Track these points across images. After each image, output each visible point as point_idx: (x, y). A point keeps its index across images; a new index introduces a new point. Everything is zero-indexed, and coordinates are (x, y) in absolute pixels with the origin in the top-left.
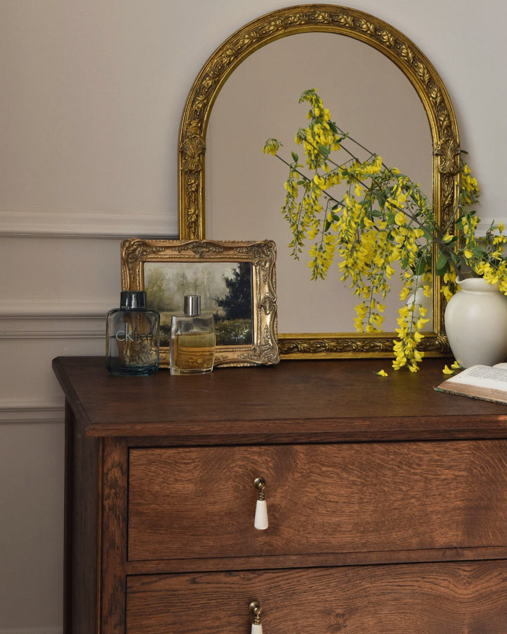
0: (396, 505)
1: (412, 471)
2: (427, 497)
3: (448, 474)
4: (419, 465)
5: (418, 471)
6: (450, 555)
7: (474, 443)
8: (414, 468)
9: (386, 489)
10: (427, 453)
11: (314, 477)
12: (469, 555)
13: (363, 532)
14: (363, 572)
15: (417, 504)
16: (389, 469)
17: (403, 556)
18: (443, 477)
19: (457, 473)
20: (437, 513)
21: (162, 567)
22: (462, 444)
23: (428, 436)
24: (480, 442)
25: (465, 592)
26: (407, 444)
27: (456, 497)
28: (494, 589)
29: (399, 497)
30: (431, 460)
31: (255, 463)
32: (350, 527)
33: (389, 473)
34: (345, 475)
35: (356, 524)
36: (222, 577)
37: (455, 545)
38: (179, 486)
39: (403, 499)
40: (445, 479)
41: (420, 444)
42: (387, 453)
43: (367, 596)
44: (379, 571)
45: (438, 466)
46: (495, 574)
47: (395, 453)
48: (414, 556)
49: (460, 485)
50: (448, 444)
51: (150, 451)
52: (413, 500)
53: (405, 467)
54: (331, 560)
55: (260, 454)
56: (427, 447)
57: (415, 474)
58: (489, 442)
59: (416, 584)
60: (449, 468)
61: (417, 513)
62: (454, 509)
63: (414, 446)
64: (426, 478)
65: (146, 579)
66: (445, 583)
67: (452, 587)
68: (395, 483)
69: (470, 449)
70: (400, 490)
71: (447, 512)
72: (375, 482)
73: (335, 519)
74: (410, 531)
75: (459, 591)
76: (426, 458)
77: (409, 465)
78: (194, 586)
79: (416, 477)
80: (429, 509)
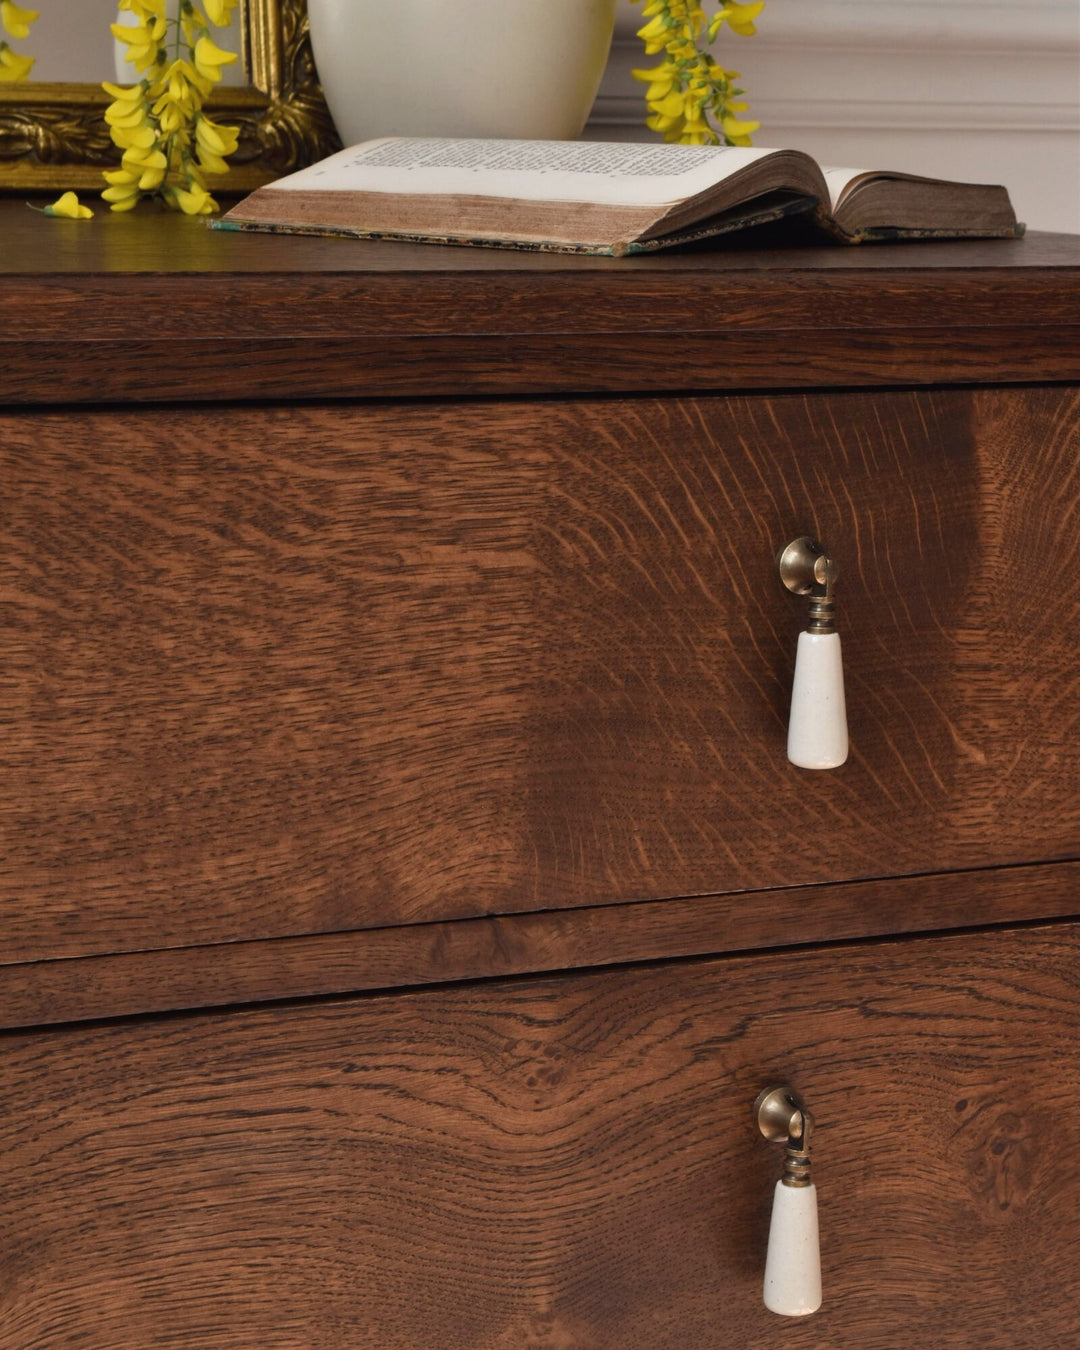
0: (214, 722)
1: (288, 551)
2: (359, 677)
4: (314, 522)
5: (316, 551)
6: (465, 949)
7: (563, 412)
8: (292, 539)
9: (167, 644)
10: (351, 462)
12: (550, 946)
13: (60, 862)
14: (66, 1058)
15: (313, 711)
16: (178, 543)
17: (252, 972)
18: (428, 579)
19: (489, 559)
20: (406, 751)
22: (511, 421)
23: (355, 380)
24: (589, 410)
25: (533, 1121)
26: (258, 420)
27: (488, 676)
28: (657, 1096)
29: (230, 680)
30: (370, 497)
33: (178, 566)
35: (28, 823)
37: (485, 903)
39: (245, 693)
40: (438, 590)
41: (320, 417)
42: (166, 461)
43: (88, 1176)
44: (145, 1049)
45: (402, 525)
46: (663, 1026)
47: (203, 464)
48: (306, 966)
49: (505, 618)
50: (445, 420)
52: (294, 697)
53: (252, 535)
56: (349, 431)
57: (301, 567)
58: (629, 411)
59: (314, 1098)
60: (454, 536)
61: (311, 759)
62: (482, 733)
63: (289, 429)
64: (351, 585)
66: (448, 1086)
67: (478, 1101)
68: (207, 611)
69: (544, 442)
70: (233, 646)
71: (448, 748)
72: (110, 607)
74: (284, 847)
75: (509, 1120)
76: (350, 485)
77: (271, 522)
79: (307, 583)
80: (371, 738)
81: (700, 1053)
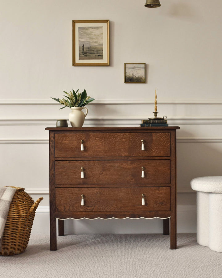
0: (113, 147)
2: (120, 145)
3: (124, 140)
4: (117, 138)
6: (126, 158)
7: (130, 133)
9: (110, 143)
11: (94, 140)
12: (130, 158)
13: (106, 153)
14: (106, 162)
15: (117, 146)
16: (111, 139)
17: (115, 158)
19: (126, 140)
20: (122, 149)
21: (63, 159)
22: (127, 134)
25: (130, 167)
26: (114, 133)
27: (126, 145)
28: (136, 166)
31: (81, 137)
32: (102, 151)
34: (101, 140)
35: (104, 151)
36: (75, 161)
37: (126, 156)
38: (65, 142)
39: (114, 145)
42: (110, 135)
43: (107, 167)
44: (110, 161)
45: (122, 138)
46: (136, 163)
47: (112, 135)
48: (117, 158)
49: (127, 143)
50: (123, 134)
51: (59, 134)
54: (99, 159)
55: (82, 135)
56: (119, 134)
57: (117, 140)
58: (133, 133)
59: (118, 165)
60: (124, 139)
61: (117, 149)
62: (126, 148)
63: (116, 134)
64: (119, 141)
65: (59, 161)
66: (125, 165)
67: (127, 166)
68: (112, 142)
69: (129, 135)
71: (124, 149)
72: (108, 141)
73: (99, 150)
74: (116, 153)
76: (119, 136)
77: (115, 138)
78: (69, 163)
79: (117, 141)
80: (120, 148)
81: (139, 164)
